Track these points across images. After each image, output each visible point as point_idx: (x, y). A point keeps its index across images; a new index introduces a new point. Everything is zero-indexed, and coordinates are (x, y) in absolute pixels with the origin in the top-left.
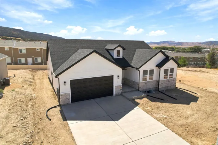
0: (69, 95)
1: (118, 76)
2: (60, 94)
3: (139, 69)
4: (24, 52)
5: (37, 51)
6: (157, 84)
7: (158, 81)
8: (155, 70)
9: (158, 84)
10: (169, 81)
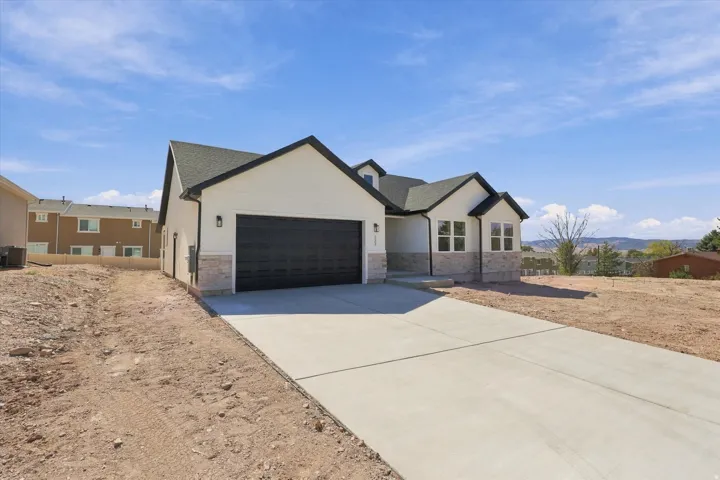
0: (231, 262)
1: (376, 225)
2: (201, 253)
3: (429, 214)
4: (94, 227)
5: (133, 227)
6: (476, 264)
7: (479, 255)
8: (466, 226)
9: (479, 261)
10: (504, 258)
